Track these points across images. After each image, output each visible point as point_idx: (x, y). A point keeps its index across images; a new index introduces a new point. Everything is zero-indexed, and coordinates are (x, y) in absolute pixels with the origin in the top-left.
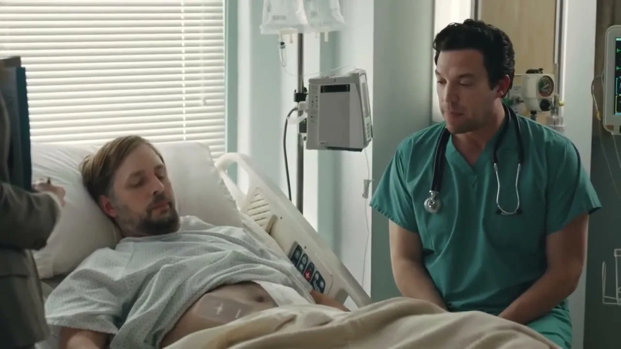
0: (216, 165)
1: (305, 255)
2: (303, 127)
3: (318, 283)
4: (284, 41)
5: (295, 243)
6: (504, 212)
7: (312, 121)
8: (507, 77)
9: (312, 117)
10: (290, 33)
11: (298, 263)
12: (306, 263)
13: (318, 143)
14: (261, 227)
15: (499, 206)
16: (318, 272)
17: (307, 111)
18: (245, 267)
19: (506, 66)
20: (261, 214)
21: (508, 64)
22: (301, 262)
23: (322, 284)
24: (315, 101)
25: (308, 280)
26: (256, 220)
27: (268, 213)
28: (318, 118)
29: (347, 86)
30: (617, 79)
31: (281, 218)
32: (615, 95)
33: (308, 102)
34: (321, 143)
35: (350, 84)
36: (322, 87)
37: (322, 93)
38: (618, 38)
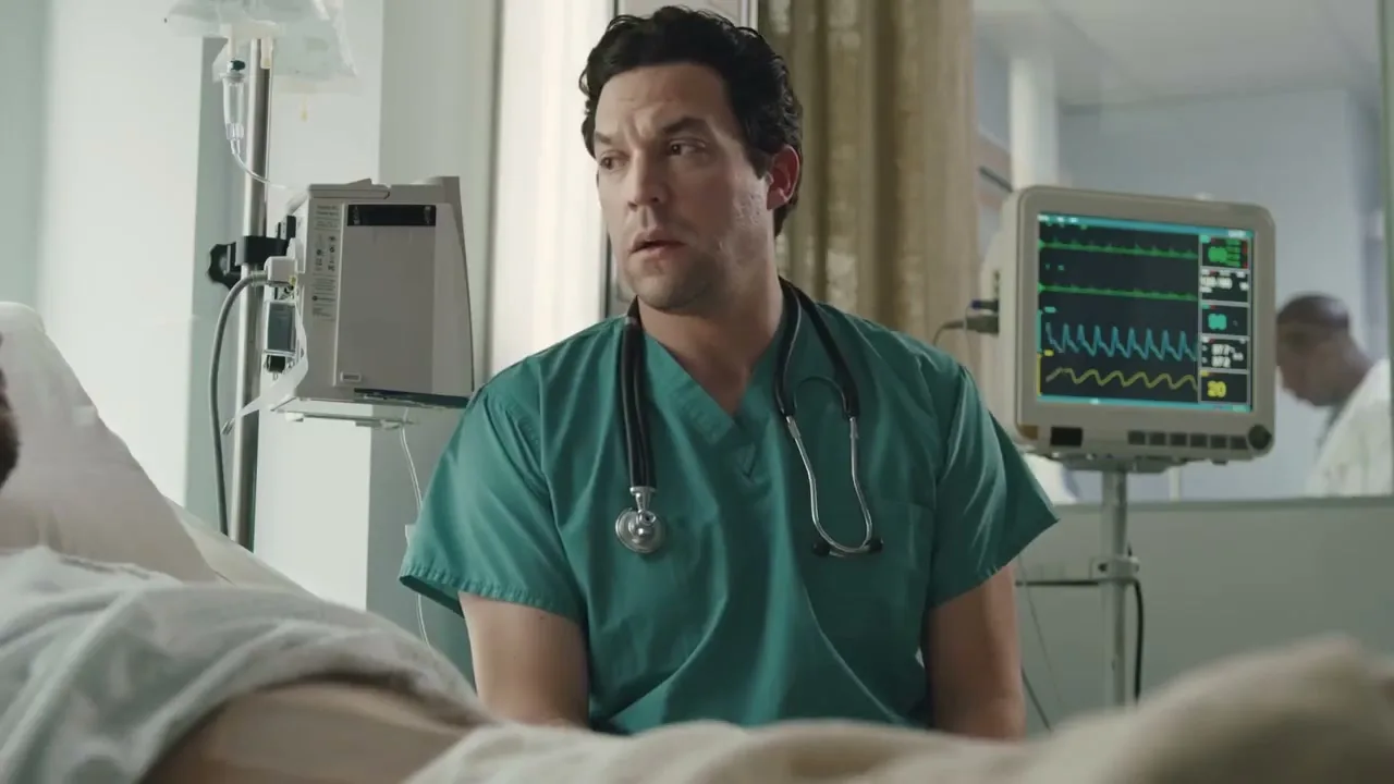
4: (241, 59)
6: (837, 549)
7: (318, 312)
8: (790, 150)
9: (314, 298)
13: (336, 379)
15: (821, 531)
17: (301, 280)
28: (337, 304)
29: (429, 210)
30: (1040, 313)
32: (1037, 353)
34: (345, 377)
35: (438, 206)
36: (351, 209)
37: (351, 228)
38: (1043, 213)
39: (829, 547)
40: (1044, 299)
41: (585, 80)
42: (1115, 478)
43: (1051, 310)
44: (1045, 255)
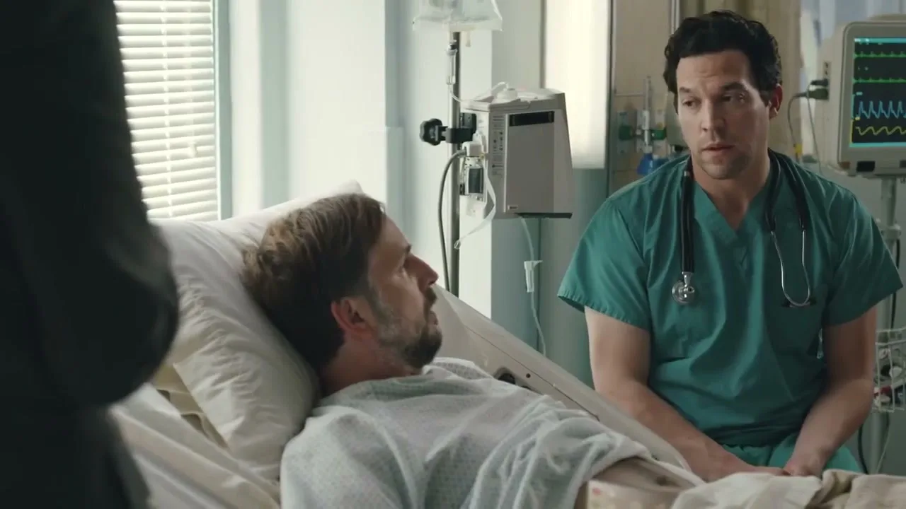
6: (794, 304)
7: (495, 173)
9: (493, 166)
13: (505, 209)
15: (786, 295)
17: (486, 157)
24: (498, 140)
28: (505, 169)
29: (551, 114)
30: (854, 95)
33: (487, 143)
34: (511, 208)
35: (555, 111)
36: (511, 117)
37: (512, 127)
38: (857, 37)
39: (791, 303)
40: (857, 87)
42: (890, 182)
43: (860, 94)
44: (858, 61)
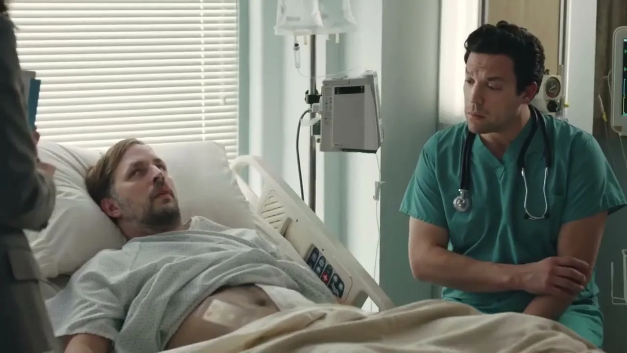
0: (231, 166)
1: (323, 258)
2: (316, 129)
3: (337, 285)
4: (298, 43)
5: (312, 245)
6: (532, 217)
7: (327, 123)
8: (535, 84)
9: (325, 119)
10: (304, 34)
11: (315, 266)
12: (324, 266)
13: (332, 145)
14: (276, 230)
15: (526, 211)
16: (336, 274)
17: (320, 113)
18: (250, 267)
19: (536, 73)
20: (276, 217)
21: (539, 72)
22: (318, 265)
23: (341, 286)
24: (329, 103)
25: (326, 282)
26: (270, 223)
27: (284, 215)
28: (332, 121)
29: (362, 87)
30: (625, 79)
31: (297, 221)
32: (623, 96)
33: (321, 104)
34: (336, 145)
35: (365, 86)
36: (336, 89)
37: (336, 95)
39: (529, 217)
41: (467, 44)
